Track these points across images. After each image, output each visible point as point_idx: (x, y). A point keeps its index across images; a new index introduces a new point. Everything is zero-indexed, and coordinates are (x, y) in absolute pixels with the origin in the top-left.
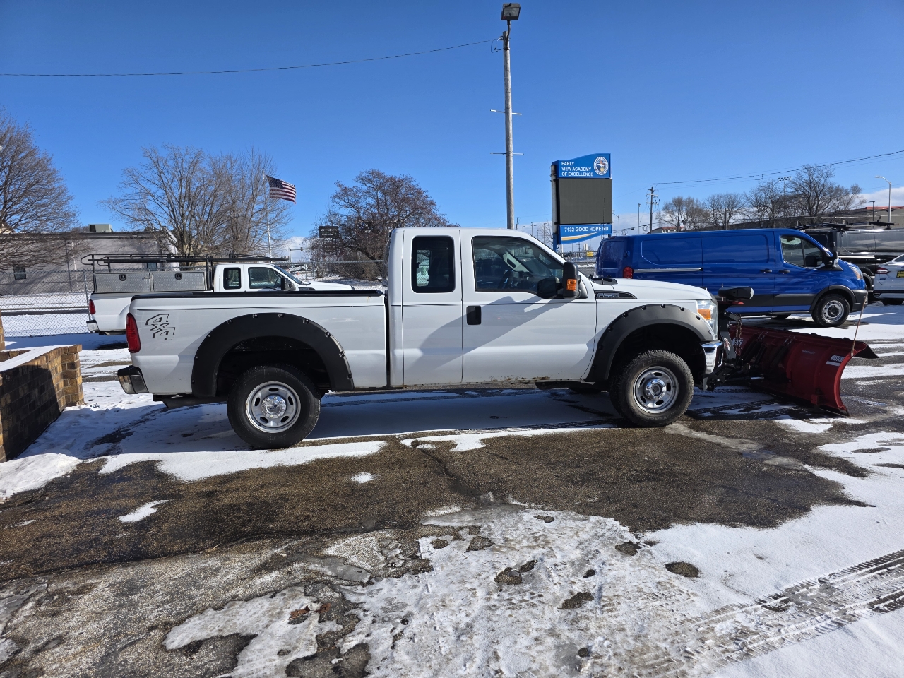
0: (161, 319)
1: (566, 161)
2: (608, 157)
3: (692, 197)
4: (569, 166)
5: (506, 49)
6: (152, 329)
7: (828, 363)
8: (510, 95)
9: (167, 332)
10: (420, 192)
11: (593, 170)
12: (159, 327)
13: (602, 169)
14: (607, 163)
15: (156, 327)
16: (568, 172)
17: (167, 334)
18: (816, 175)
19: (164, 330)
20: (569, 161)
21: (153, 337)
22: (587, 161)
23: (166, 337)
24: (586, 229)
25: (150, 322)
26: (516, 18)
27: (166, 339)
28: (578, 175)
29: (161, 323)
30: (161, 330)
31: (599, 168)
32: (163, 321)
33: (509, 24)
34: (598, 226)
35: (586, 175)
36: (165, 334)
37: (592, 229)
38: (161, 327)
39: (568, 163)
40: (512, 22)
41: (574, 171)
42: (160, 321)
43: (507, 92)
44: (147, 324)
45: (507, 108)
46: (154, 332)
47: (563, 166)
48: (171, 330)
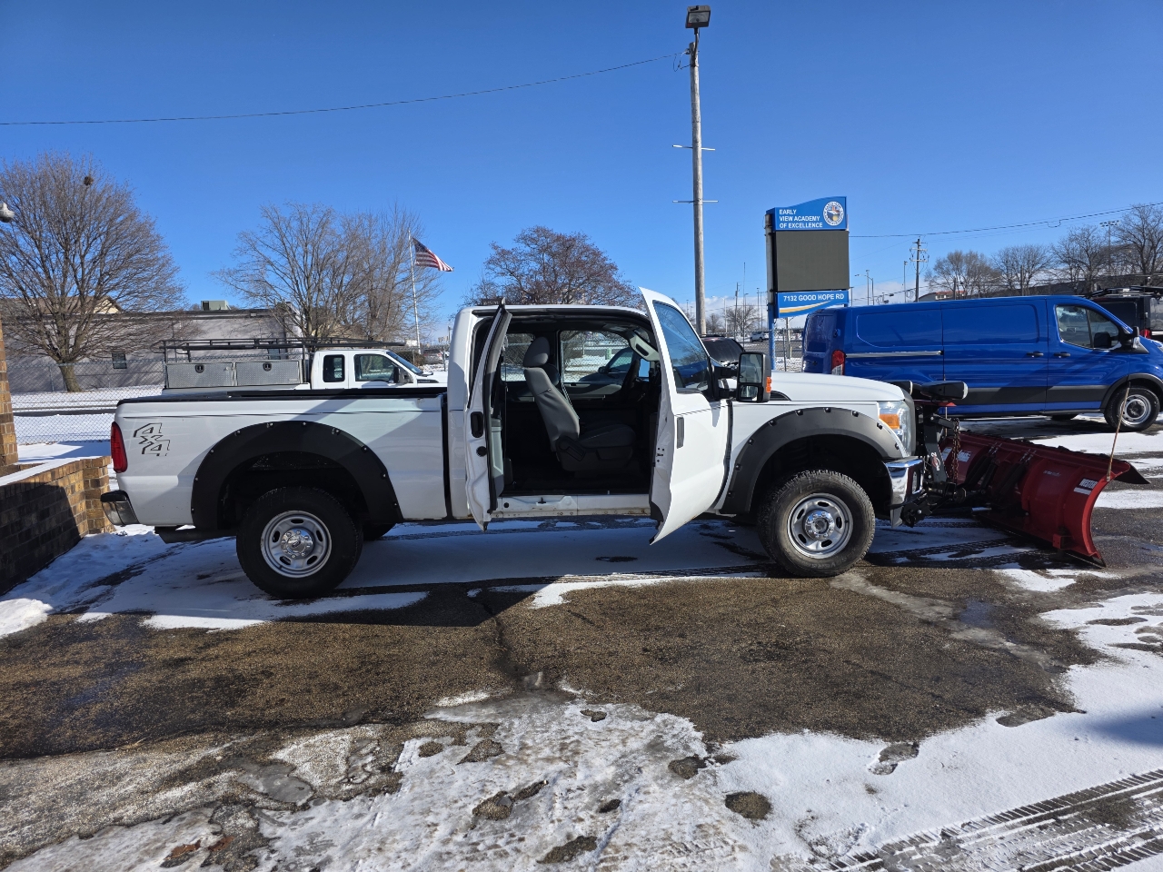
0: (152, 429)
1: (786, 209)
2: (843, 201)
3: (974, 251)
4: (789, 215)
5: (693, 65)
6: (141, 443)
8: (699, 125)
9: (160, 446)
10: (596, 254)
11: (822, 220)
12: (150, 439)
13: (835, 218)
14: (841, 209)
15: (146, 440)
16: (788, 222)
17: (159, 449)
18: (1152, 217)
19: (156, 444)
20: (792, 208)
21: (143, 453)
22: (815, 207)
23: (158, 452)
24: (813, 297)
25: (139, 433)
26: (706, 24)
27: (158, 455)
28: (801, 226)
29: (152, 435)
30: (152, 443)
31: (831, 216)
32: (155, 432)
33: (696, 33)
34: (830, 293)
35: (810, 226)
36: (157, 448)
37: (820, 297)
38: (153, 440)
39: (788, 212)
40: (701, 30)
41: (796, 222)
42: (151, 432)
43: (694, 122)
44: (135, 436)
45: (695, 141)
46: (143, 446)
47: (781, 216)
48: (164, 445)
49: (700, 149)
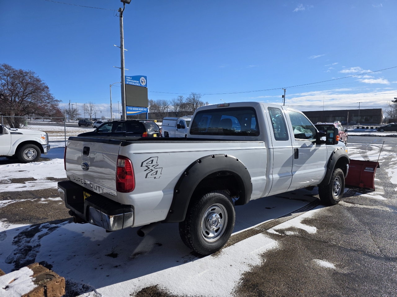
0: (152, 161)
1: (129, 77)
2: (146, 77)
4: (129, 79)
5: (122, 17)
6: (145, 171)
7: (365, 170)
8: (123, 39)
9: (157, 172)
11: (140, 83)
12: (151, 168)
13: (143, 83)
14: (145, 80)
15: (149, 168)
16: (129, 82)
18: (196, 96)
19: (154, 171)
20: (130, 77)
21: (146, 177)
22: (137, 78)
23: (155, 176)
24: (137, 109)
25: (145, 164)
26: (129, 3)
27: (155, 178)
28: (133, 84)
29: (152, 165)
30: (152, 170)
31: (142, 82)
32: (154, 163)
34: (142, 108)
35: (136, 84)
36: (155, 173)
37: (140, 109)
38: (153, 168)
39: (129, 78)
40: (126, 4)
41: (132, 82)
42: (152, 163)
44: (142, 166)
45: (122, 46)
46: (147, 172)
47: (127, 79)
48: (159, 170)
49: (124, 49)
